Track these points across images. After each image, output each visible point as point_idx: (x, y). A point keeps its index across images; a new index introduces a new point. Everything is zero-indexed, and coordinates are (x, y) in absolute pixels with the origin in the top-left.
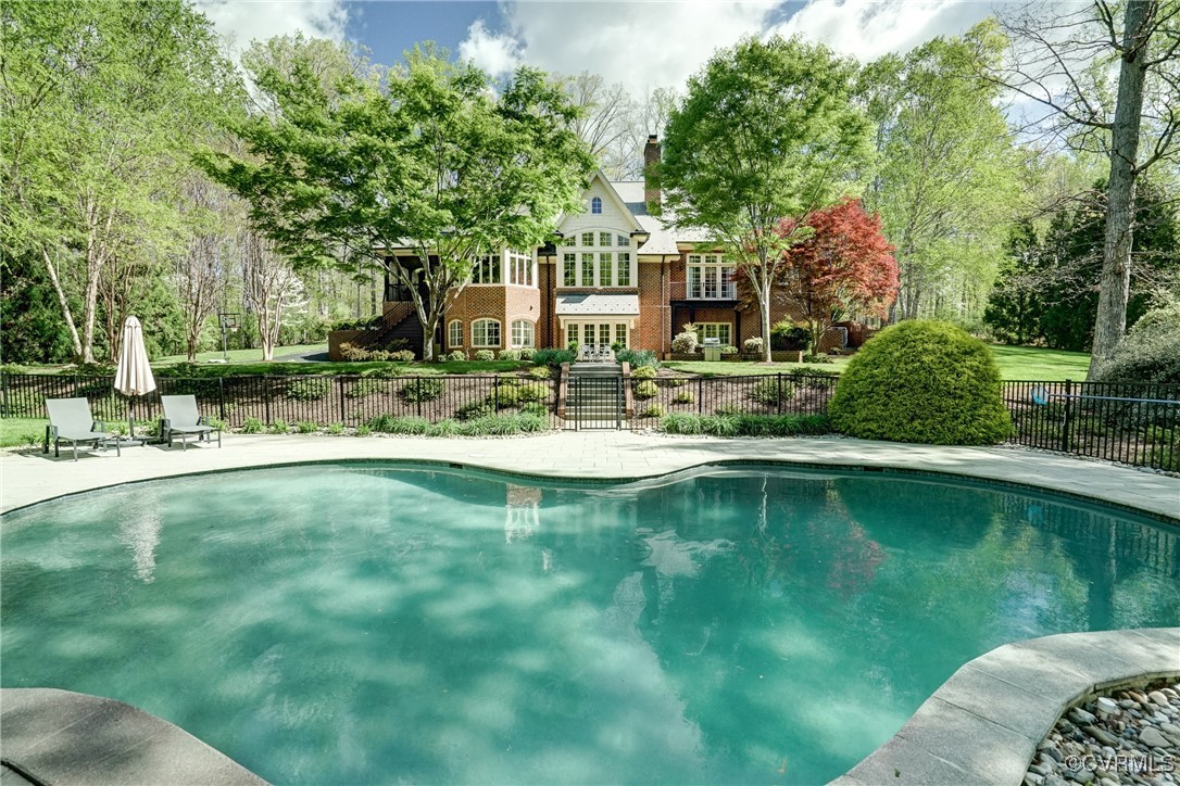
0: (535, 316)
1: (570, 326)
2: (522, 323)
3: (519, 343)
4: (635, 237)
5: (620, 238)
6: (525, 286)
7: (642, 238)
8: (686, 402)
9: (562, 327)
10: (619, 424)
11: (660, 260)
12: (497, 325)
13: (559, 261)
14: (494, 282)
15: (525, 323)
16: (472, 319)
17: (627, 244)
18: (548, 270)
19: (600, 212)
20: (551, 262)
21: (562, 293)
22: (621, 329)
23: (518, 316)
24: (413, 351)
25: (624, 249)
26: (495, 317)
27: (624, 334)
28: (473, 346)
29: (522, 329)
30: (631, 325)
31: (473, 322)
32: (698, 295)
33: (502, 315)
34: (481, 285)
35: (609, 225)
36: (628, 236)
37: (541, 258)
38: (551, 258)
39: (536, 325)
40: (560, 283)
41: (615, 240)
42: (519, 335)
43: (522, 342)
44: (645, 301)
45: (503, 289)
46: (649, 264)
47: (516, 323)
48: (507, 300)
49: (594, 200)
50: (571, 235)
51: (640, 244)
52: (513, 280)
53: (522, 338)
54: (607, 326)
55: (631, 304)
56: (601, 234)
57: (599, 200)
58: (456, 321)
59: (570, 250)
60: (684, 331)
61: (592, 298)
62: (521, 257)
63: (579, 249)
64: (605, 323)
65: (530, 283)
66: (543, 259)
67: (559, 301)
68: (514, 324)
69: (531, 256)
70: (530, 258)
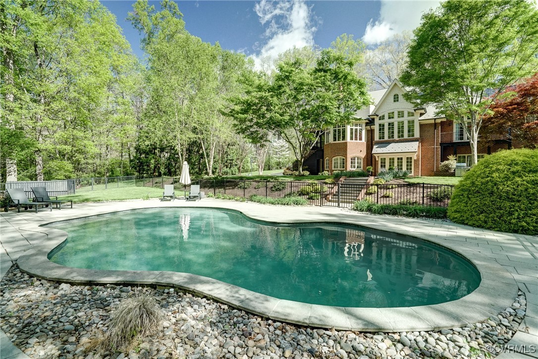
0: (363, 155)
1: (381, 159)
2: (356, 158)
3: (354, 167)
4: (416, 111)
5: (409, 113)
6: (358, 141)
7: (423, 111)
8: (388, 197)
9: (377, 159)
10: (339, 205)
11: (433, 121)
12: (344, 159)
13: (376, 128)
14: (343, 140)
15: (358, 158)
16: (333, 157)
17: (413, 115)
18: (370, 133)
19: (398, 101)
20: (373, 129)
21: (377, 143)
22: (409, 160)
23: (354, 155)
24: (308, 171)
25: (411, 118)
26: (342, 156)
27: (411, 162)
28: (333, 169)
29: (356, 161)
30: (415, 157)
31: (333, 158)
32: (462, 139)
33: (345, 155)
34: (337, 142)
35: (403, 107)
36: (413, 111)
37: (367, 127)
38: (372, 127)
39: (364, 159)
40: (377, 138)
41: (406, 114)
42: (354, 163)
43: (356, 167)
44: (424, 144)
45: (346, 143)
46: (426, 124)
47: (353, 159)
48: (348, 148)
49: (395, 96)
50: (383, 114)
51: (421, 114)
52: (352, 139)
53: (356, 165)
54: (402, 159)
55: (414, 146)
56: (398, 112)
57: (397, 95)
58: (328, 158)
59: (382, 122)
60: (448, 159)
61: (392, 145)
62: (356, 127)
63: (386, 121)
64: (400, 157)
65: (361, 139)
66: (368, 127)
67: (375, 147)
68: (352, 159)
69: (361, 127)
70: (360, 128)
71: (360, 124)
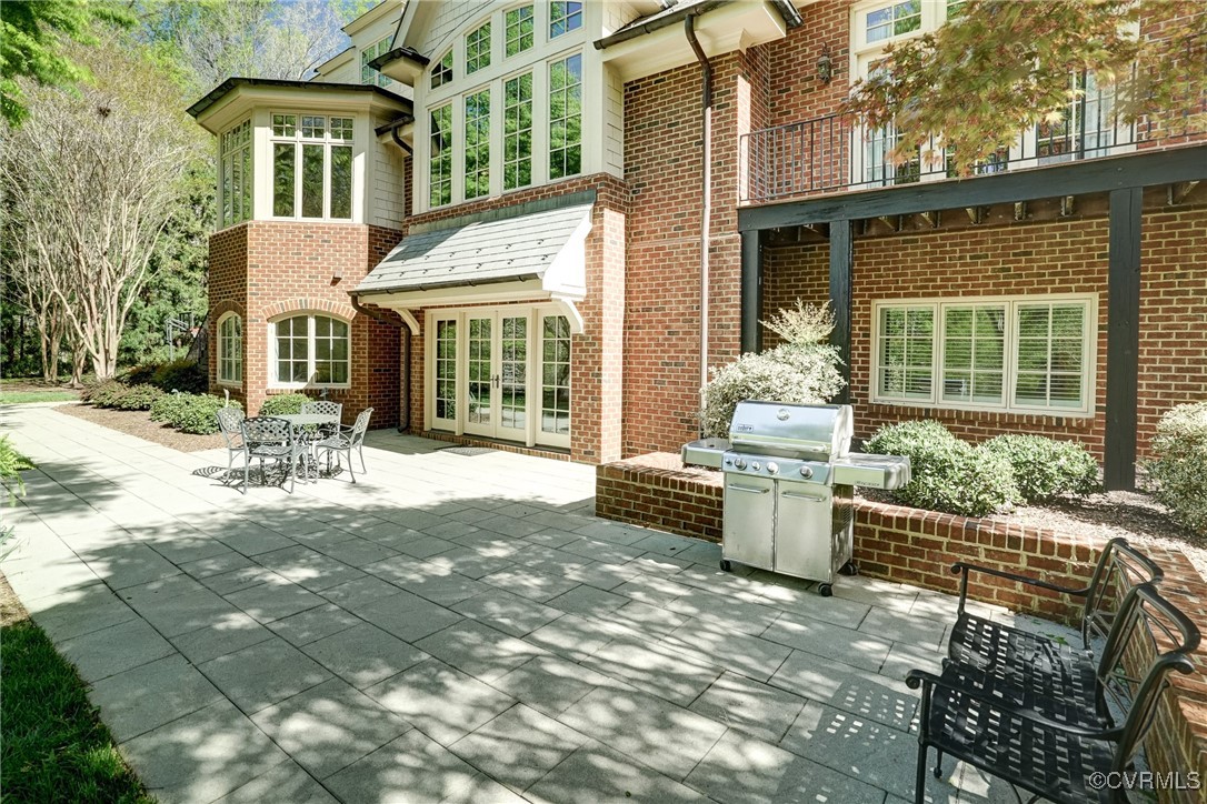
2: (312, 323)
5: (555, 12)
6: (325, 219)
9: (414, 328)
13: (418, 135)
17: (574, 23)
21: (418, 228)
23: (292, 304)
25: (564, 47)
26: (236, 307)
27: (565, 352)
29: (312, 336)
30: (574, 318)
31: (219, 323)
33: (242, 304)
40: (419, 198)
41: (540, 21)
43: (312, 374)
45: (245, 232)
48: (251, 260)
50: (444, 48)
52: (283, 202)
53: (312, 363)
54: (523, 327)
56: (508, 17)
59: (440, 97)
62: (313, 140)
63: (457, 90)
68: (283, 327)
69: (348, 135)
70: (341, 142)
71: (335, 122)
